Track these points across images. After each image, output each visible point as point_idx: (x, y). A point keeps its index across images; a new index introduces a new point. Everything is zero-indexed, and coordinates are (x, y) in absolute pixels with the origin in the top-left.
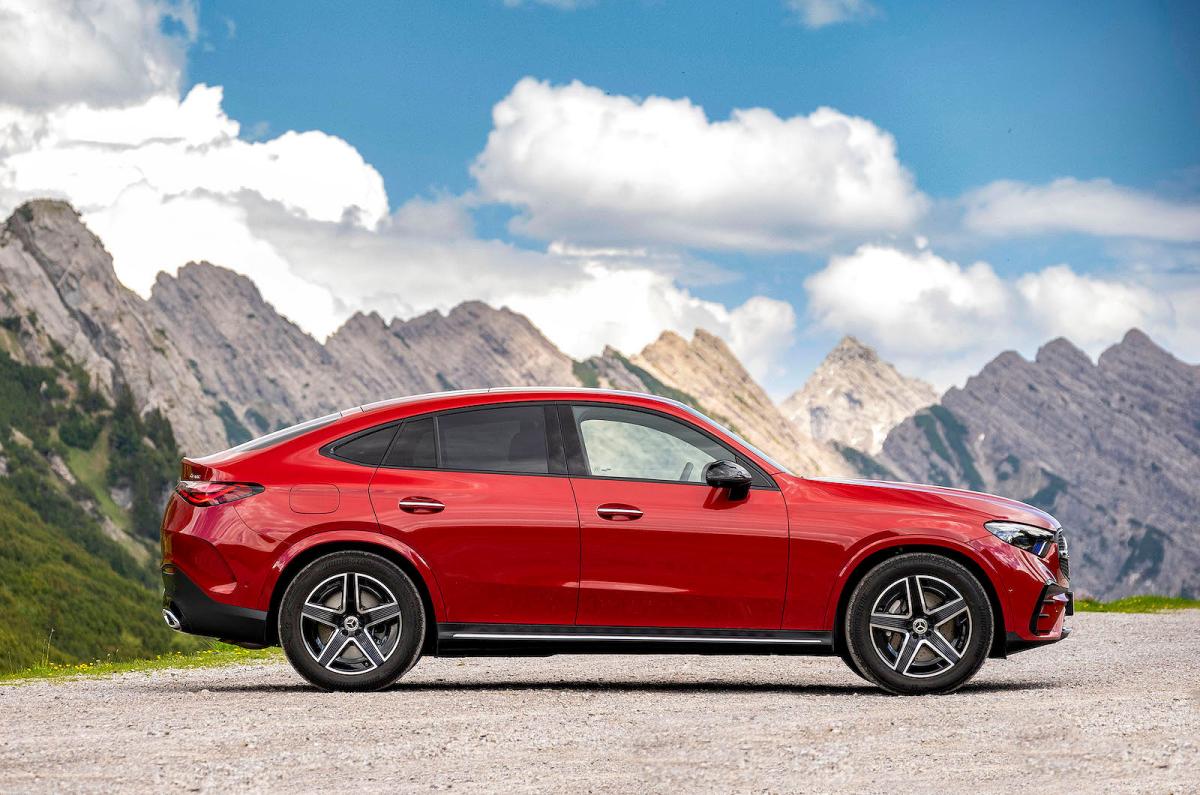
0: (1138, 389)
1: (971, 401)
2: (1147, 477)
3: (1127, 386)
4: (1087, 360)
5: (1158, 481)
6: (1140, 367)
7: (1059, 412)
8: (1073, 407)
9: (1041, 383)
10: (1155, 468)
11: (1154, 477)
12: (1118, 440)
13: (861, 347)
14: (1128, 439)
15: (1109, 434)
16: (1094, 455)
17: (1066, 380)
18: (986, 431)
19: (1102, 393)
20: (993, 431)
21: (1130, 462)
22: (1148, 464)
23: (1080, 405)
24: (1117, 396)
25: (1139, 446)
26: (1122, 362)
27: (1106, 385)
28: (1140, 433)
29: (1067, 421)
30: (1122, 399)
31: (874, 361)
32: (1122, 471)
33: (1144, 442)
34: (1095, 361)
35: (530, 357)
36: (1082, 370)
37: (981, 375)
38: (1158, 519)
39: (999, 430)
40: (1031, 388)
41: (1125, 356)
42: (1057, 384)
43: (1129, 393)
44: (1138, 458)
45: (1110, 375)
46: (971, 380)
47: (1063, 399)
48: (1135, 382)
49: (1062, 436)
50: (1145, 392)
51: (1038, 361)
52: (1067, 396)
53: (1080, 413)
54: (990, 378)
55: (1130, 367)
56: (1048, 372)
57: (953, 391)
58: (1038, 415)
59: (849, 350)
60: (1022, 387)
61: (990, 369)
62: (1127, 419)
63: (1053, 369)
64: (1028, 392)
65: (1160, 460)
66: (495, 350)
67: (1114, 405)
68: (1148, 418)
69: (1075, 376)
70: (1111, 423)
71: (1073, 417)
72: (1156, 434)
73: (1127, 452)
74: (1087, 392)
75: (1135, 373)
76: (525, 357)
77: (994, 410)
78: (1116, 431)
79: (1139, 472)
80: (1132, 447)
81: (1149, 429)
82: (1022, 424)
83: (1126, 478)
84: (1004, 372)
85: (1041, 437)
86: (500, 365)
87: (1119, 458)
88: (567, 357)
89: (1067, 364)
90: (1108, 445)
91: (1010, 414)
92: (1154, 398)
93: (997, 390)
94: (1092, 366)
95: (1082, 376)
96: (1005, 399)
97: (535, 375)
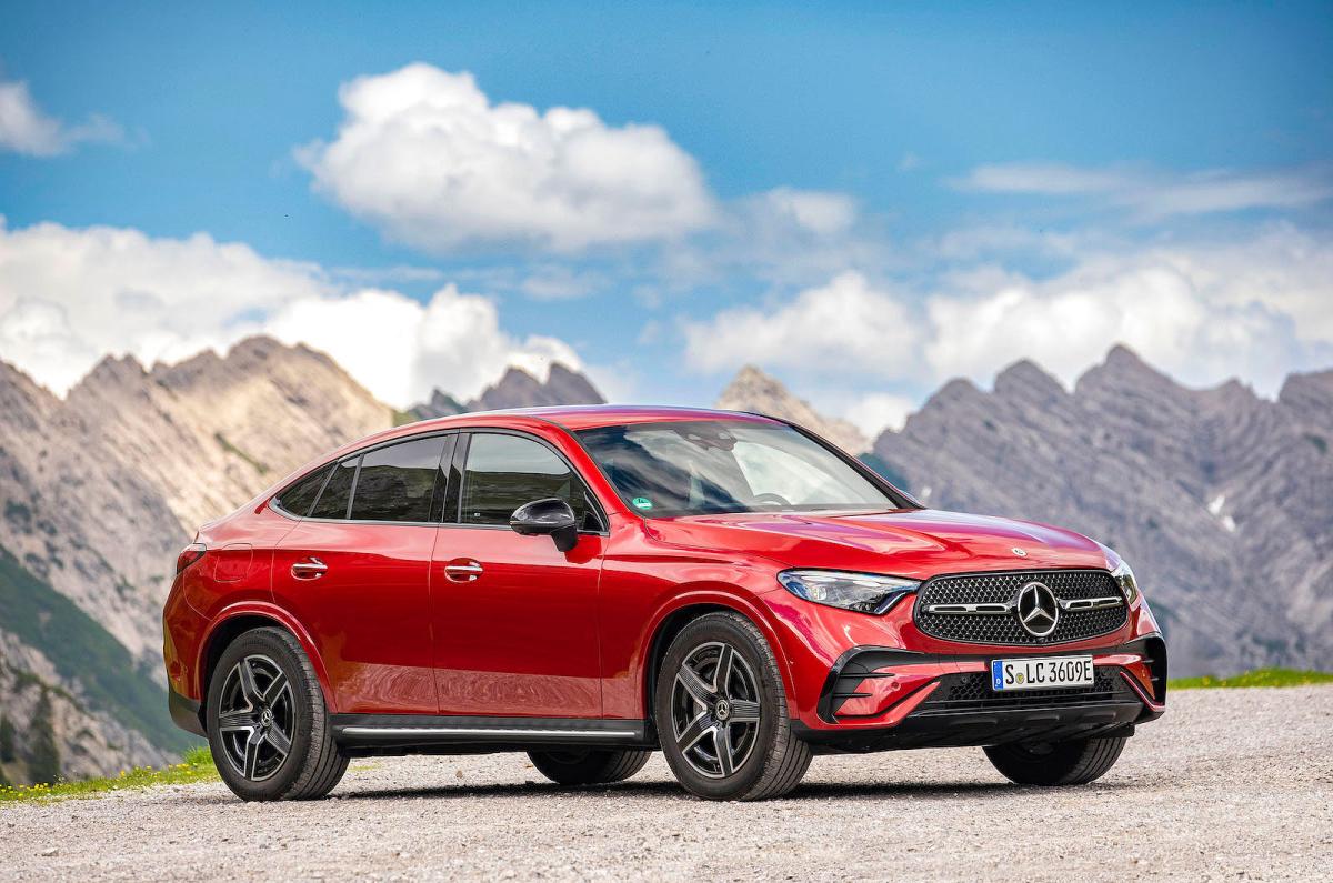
0: (1127, 423)
1: (913, 447)
2: (1143, 537)
3: (1112, 419)
4: (1059, 387)
5: (1157, 540)
6: (1128, 394)
7: (1026, 456)
8: (1044, 449)
9: (1003, 420)
10: (1152, 525)
11: (1151, 535)
12: (1103, 490)
13: (765, 381)
14: (1117, 488)
15: (1092, 484)
16: (1072, 510)
17: (1033, 413)
18: (932, 485)
19: (1081, 430)
20: (942, 484)
21: (1120, 517)
22: (1143, 518)
23: (1054, 446)
24: (1100, 432)
25: (1130, 496)
26: (1105, 388)
27: (1086, 419)
28: (1131, 479)
29: (1036, 467)
30: (1107, 437)
31: (783, 397)
32: (1111, 530)
33: (1137, 490)
34: (1069, 385)
35: (336, 406)
36: (1054, 400)
37: (923, 413)
38: (1158, 591)
39: (949, 482)
40: (989, 425)
41: (1109, 380)
42: (1022, 420)
43: (1116, 427)
44: (1130, 511)
45: (1091, 406)
46: (910, 418)
47: (1031, 439)
48: (1122, 413)
49: (1031, 487)
50: (1136, 426)
51: (997, 390)
52: (1035, 435)
53: (1052, 456)
54: (935, 415)
55: (1115, 392)
56: (1010, 404)
57: (887, 435)
58: (998, 461)
59: (751, 383)
60: (977, 425)
61: (935, 402)
62: (1115, 462)
63: (1017, 400)
64: (984, 432)
65: (1159, 514)
66: (291, 400)
67: (1098, 443)
68: (1141, 459)
69: (1044, 408)
70: (1095, 467)
71: (1045, 462)
72: (1154, 480)
73: (1115, 505)
74: (1060, 429)
75: (1122, 401)
76: (329, 405)
77: (941, 457)
78: (1101, 478)
79: (1133, 531)
80: (1121, 498)
81: (1143, 473)
82: (978, 474)
83: (1116, 538)
84: (954, 406)
85: (1004, 490)
86: (297, 419)
87: (1106, 513)
88: (383, 405)
89: (1033, 393)
90: (1090, 497)
91: (962, 460)
92: (1148, 433)
93: (944, 430)
94: (1067, 395)
95: (1055, 409)
96: (954, 441)
97: (345, 430)
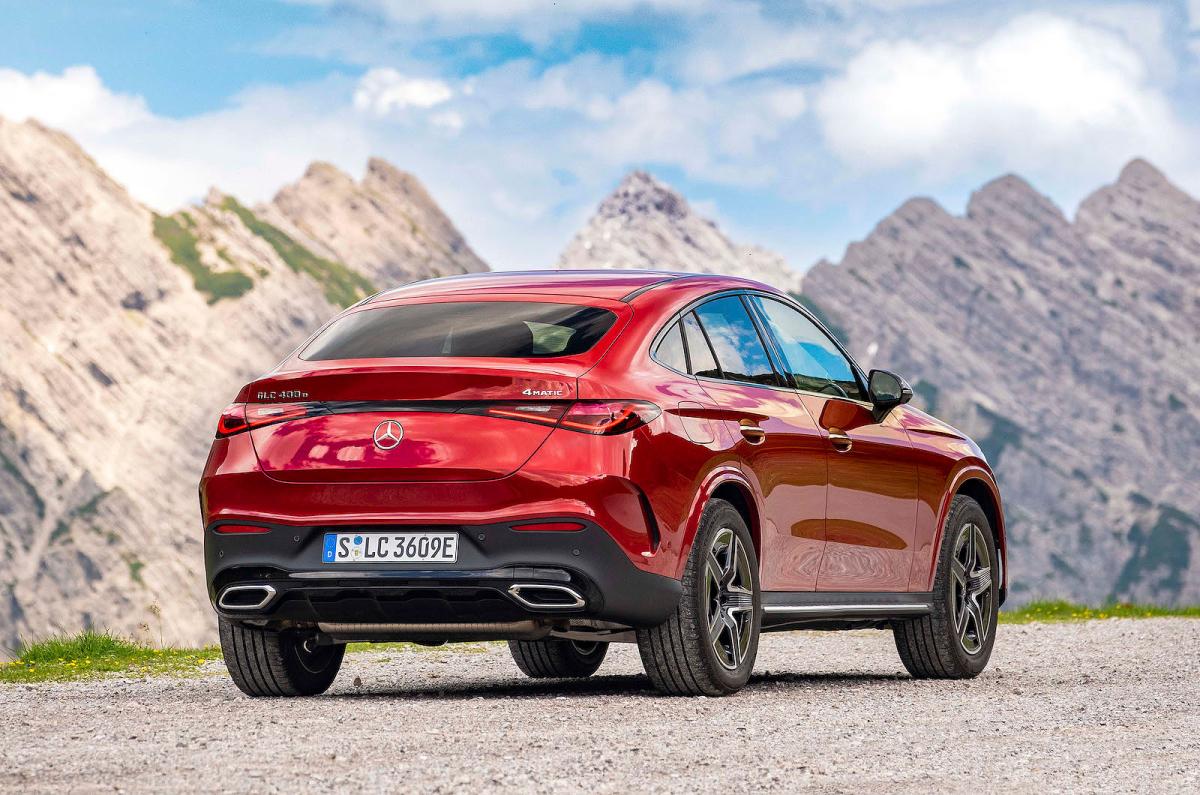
0: (1146, 264)
1: (855, 287)
2: (1162, 419)
3: (1125, 259)
4: (1056, 214)
5: (1180, 426)
6: (1150, 227)
7: (1008, 305)
8: (1032, 296)
9: (978, 256)
10: (1175, 404)
11: (1174, 418)
12: (1108, 352)
13: (659, 191)
14: (1129, 352)
15: (1096, 345)
16: (1069, 381)
17: (1020, 249)
18: (881, 339)
19: (1083, 272)
20: (892, 338)
21: (1133, 393)
22: (1162, 396)
23: (1044, 292)
24: (1109, 277)
25: (1147, 364)
26: (1118, 218)
27: (1092, 259)
28: (1150, 341)
29: (1021, 320)
30: (1118, 283)
31: (683, 216)
32: (1118, 410)
33: (1157, 356)
34: (1069, 213)
35: (78, 206)
36: (1048, 231)
37: (870, 242)
38: (1180, 492)
39: (902, 336)
40: (959, 262)
41: (1124, 207)
42: (1005, 256)
43: (1130, 271)
44: (1145, 384)
45: (1097, 240)
46: (852, 247)
47: (1015, 283)
48: (1140, 254)
49: (1012, 347)
50: (1158, 270)
51: (971, 215)
52: (1020, 277)
53: (1044, 307)
54: (886, 245)
55: (1133, 226)
56: (989, 234)
57: (822, 268)
58: (970, 311)
59: (637, 196)
60: (943, 261)
61: (888, 230)
62: (1127, 317)
63: (997, 230)
64: (952, 271)
65: (1183, 389)
66: (16, 196)
67: (1105, 292)
68: (1163, 314)
69: (1034, 241)
70: (1099, 324)
71: (1033, 314)
72: (1178, 344)
73: (1126, 376)
74: (1056, 271)
75: (1142, 236)
76: (68, 206)
77: (894, 302)
78: (1107, 338)
79: (1148, 411)
80: (1134, 366)
81: (1165, 335)
82: (942, 326)
83: (1126, 421)
84: (912, 235)
85: (976, 349)
86: (24, 222)
87: (1114, 386)
88: (143, 206)
89: (1020, 221)
90: (1092, 363)
91: (922, 308)
92: (1175, 280)
93: (899, 267)
94: (1066, 224)
95: (1049, 243)
96: (913, 282)
97: (86, 239)
